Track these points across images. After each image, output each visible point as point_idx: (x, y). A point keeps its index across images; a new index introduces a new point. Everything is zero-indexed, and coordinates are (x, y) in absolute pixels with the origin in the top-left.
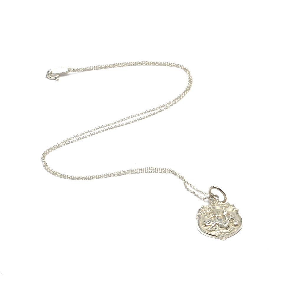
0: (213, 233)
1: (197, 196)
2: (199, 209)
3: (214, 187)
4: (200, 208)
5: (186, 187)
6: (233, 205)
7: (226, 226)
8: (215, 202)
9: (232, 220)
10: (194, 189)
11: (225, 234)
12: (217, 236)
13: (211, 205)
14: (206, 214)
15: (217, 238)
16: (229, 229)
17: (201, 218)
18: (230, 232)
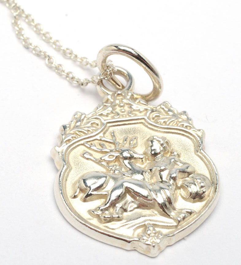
0: (116, 227)
1: (58, 70)
2: (65, 127)
3: (119, 50)
4: (66, 123)
5: (19, 34)
6: (185, 112)
7: (161, 198)
8: (121, 101)
9: (183, 175)
10: (48, 40)
11: (159, 232)
12: (129, 242)
13: (105, 112)
14: (90, 148)
15: (128, 246)
16: (173, 214)
17: (72, 164)
18: (176, 226)
